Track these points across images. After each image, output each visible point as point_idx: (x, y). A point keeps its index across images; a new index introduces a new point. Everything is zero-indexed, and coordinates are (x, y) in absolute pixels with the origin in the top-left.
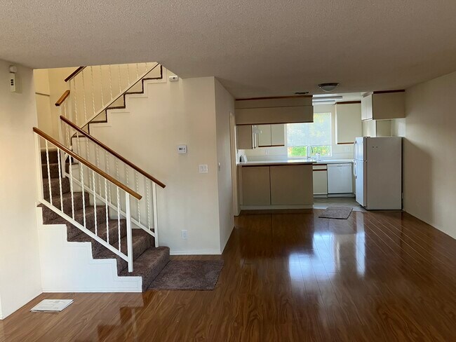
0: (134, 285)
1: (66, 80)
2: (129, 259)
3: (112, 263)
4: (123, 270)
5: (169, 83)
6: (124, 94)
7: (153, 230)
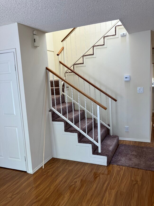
0: (102, 160)
1: (62, 41)
2: (99, 145)
3: (89, 147)
4: (95, 151)
5: (120, 37)
6: (93, 47)
7: (109, 125)
